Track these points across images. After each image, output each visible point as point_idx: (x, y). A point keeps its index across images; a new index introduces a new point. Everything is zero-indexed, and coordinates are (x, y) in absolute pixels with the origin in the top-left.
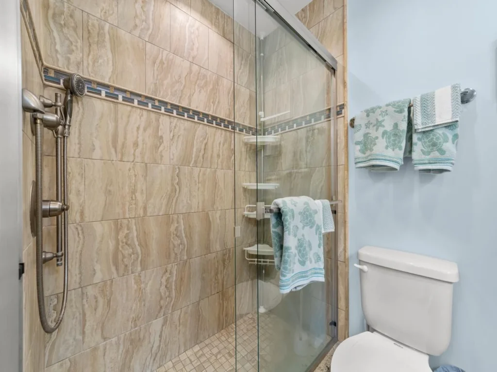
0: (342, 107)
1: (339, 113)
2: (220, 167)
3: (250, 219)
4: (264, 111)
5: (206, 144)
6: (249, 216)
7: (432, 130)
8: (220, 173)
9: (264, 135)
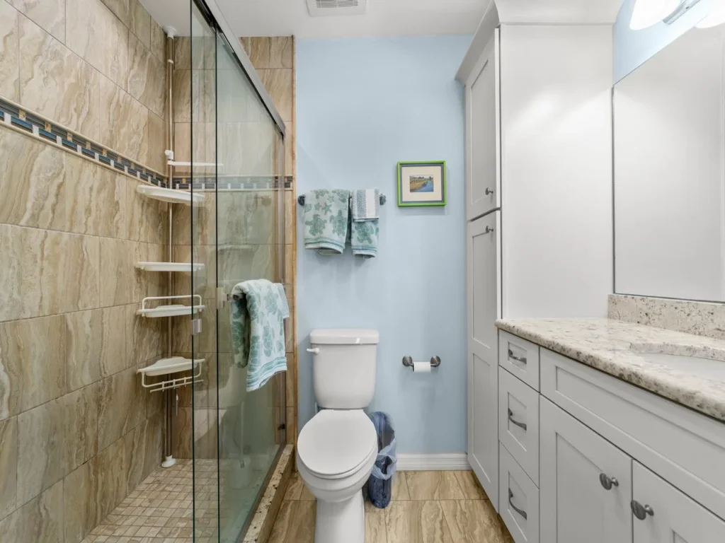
0: (290, 179)
1: (287, 185)
2: (91, 231)
3: (148, 320)
4: (174, 150)
5: (60, 186)
6: (149, 316)
7: (364, 222)
8: (91, 242)
9: (174, 188)
